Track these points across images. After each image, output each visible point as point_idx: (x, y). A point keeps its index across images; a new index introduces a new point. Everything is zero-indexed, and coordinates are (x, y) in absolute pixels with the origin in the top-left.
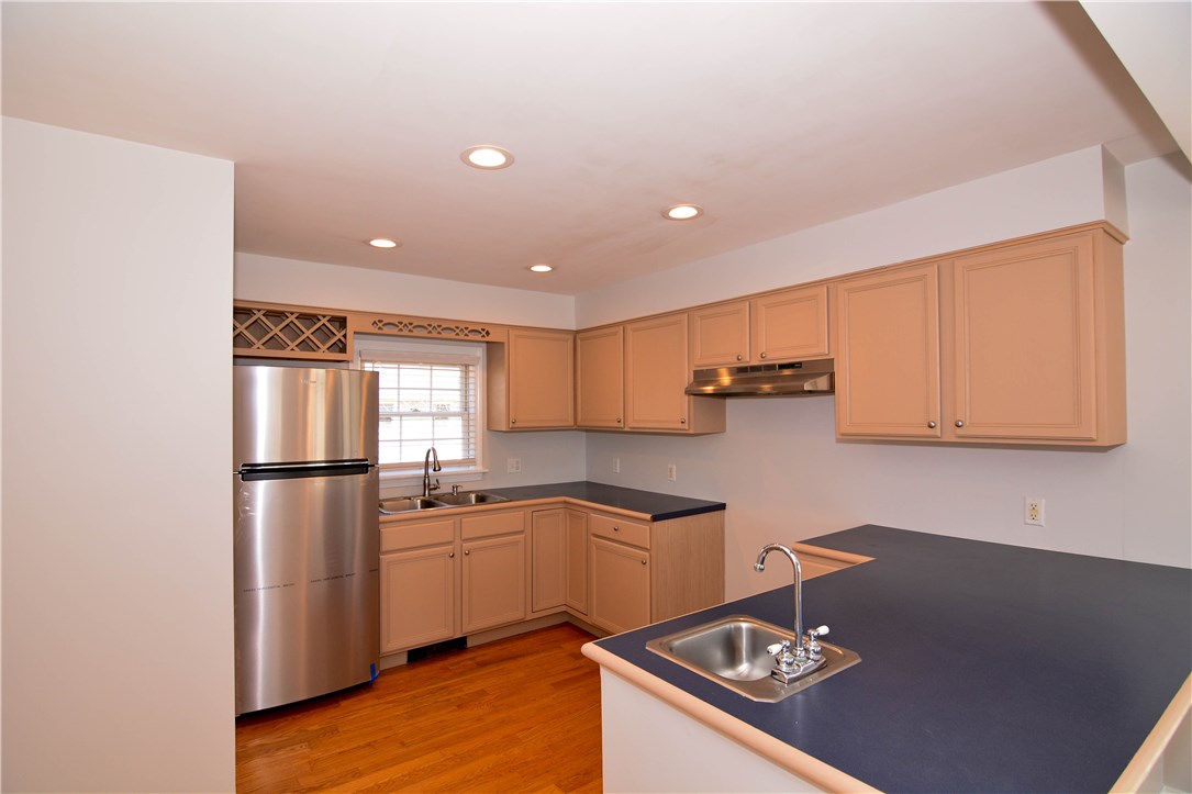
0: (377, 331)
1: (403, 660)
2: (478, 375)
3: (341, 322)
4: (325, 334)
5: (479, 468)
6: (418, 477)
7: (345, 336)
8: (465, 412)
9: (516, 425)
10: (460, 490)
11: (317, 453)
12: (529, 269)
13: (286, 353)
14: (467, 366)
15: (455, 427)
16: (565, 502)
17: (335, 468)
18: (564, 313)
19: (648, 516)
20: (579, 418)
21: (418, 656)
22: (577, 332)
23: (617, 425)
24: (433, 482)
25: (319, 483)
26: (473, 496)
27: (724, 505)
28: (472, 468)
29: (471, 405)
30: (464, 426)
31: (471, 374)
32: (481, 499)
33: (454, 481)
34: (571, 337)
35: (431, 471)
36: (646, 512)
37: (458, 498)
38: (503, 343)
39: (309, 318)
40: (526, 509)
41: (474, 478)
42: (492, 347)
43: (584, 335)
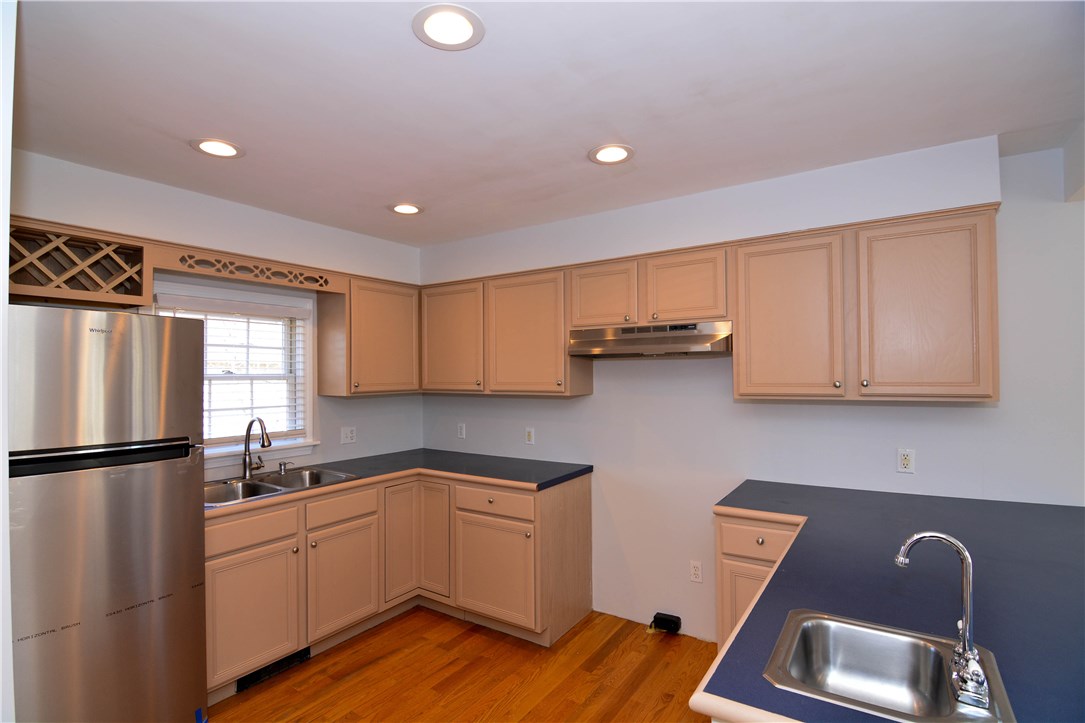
0: (185, 270)
2: (306, 331)
3: (133, 254)
4: (106, 268)
5: (310, 440)
6: (234, 456)
7: (139, 273)
8: (291, 375)
9: (359, 389)
10: (288, 467)
12: (391, 208)
13: (48, 291)
14: (292, 320)
15: (280, 391)
16: (419, 474)
18: (408, 266)
19: (534, 486)
20: (425, 380)
21: (249, 683)
22: (423, 287)
23: (474, 388)
24: (255, 460)
26: (307, 474)
27: (592, 467)
28: (300, 441)
29: (299, 366)
30: (289, 391)
31: (299, 330)
32: (316, 476)
33: (279, 458)
34: (416, 292)
35: (255, 446)
36: (529, 481)
37: (287, 478)
38: (344, 294)
39: (84, 245)
40: (379, 486)
41: (303, 453)
42: (325, 299)
43: (433, 290)
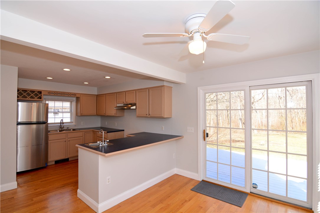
0: (49, 94)
1: (54, 163)
2: (74, 104)
3: (40, 92)
4: (36, 95)
5: (74, 124)
6: (58, 126)
7: (41, 95)
8: (71, 112)
9: (82, 115)
10: (69, 128)
11: (34, 120)
12: (83, 83)
13: (27, 99)
14: (71, 102)
15: (68, 115)
16: (92, 130)
17: (38, 123)
18: (94, 91)
19: (106, 132)
20: (97, 113)
21: (57, 162)
22: (98, 95)
23: (104, 115)
24: (62, 127)
25: (34, 126)
26: (72, 130)
27: (124, 130)
29: (72, 110)
30: (70, 115)
31: (72, 104)
32: (74, 130)
33: (68, 127)
34: (96, 96)
35: (62, 124)
37: (68, 130)
38: (79, 97)
39: (33, 92)
40: (83, 132)
41: (73, 126)
42: (77, 98)
43: (99, 96)
